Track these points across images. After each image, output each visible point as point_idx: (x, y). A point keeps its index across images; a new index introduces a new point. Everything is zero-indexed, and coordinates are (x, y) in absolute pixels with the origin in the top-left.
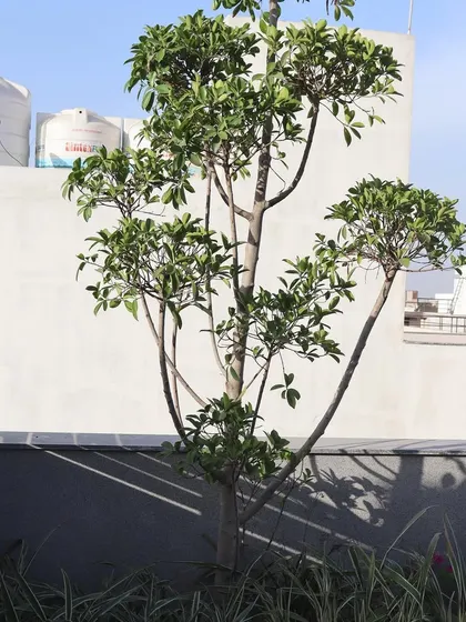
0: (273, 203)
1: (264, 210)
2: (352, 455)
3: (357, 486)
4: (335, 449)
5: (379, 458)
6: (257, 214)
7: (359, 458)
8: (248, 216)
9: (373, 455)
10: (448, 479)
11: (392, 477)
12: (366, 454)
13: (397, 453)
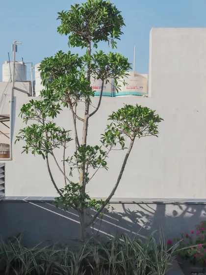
0: (90, 115)
1: (88, 118)
2: (138, 204)
3: (139, 214)
4: (131, 201)
5: (148, 205)
6: (85, 120)
7: (140, 204)
8: (83, 120)
9: (146, 204)
10: (175, 213)
11: (154, 212)
12: (143, 203)
13: (155, 203)
